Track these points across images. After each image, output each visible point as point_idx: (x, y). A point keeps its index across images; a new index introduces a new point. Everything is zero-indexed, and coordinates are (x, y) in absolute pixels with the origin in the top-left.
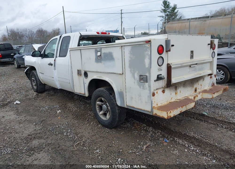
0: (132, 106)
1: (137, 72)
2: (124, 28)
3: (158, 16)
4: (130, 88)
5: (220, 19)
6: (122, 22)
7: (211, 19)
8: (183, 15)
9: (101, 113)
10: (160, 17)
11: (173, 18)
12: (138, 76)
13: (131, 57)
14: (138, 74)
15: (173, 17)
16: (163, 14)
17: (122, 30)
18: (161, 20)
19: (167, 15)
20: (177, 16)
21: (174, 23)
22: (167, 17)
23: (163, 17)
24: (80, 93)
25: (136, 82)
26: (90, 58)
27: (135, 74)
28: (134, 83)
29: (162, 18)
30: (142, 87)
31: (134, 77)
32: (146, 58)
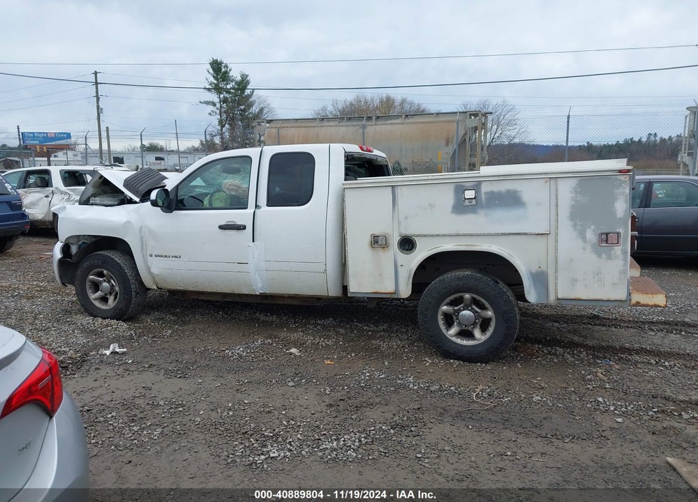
0: (573, 297)
1: (593, 227)
2: (107, 128)
3: (201, 102)
4: (572, 260)
5: (397, 124)
6: (99, 110)
7: (378, 123)
8: (269, 104)
9: (453, 331)
10: (207, 103)
11: (241, 110)
12: (595, 235)
13: (578, 199)
14: (594, 230)
15: (242, 107)
16: (214, 97)
17: (100, 135)
18: (210, 114)
19: (225, 101)
20: (251, 105)
21: (287, 127)
22: (224, 105)
23: (214, 104)
24: (374, 293)
25: (589, 247)
26: (430, 205)
27: (585, 231)
28: (584, 249)
29: (211, 108)
30: (604, 256)
31: (584, 238)
32: (619, 200)
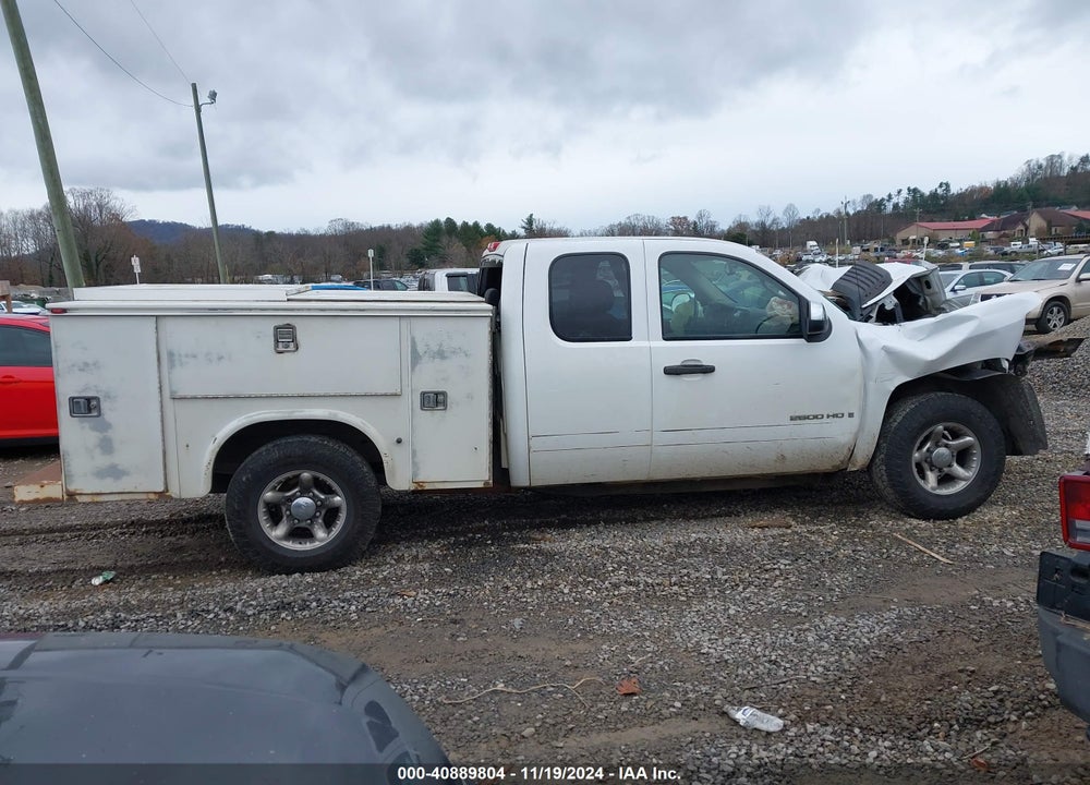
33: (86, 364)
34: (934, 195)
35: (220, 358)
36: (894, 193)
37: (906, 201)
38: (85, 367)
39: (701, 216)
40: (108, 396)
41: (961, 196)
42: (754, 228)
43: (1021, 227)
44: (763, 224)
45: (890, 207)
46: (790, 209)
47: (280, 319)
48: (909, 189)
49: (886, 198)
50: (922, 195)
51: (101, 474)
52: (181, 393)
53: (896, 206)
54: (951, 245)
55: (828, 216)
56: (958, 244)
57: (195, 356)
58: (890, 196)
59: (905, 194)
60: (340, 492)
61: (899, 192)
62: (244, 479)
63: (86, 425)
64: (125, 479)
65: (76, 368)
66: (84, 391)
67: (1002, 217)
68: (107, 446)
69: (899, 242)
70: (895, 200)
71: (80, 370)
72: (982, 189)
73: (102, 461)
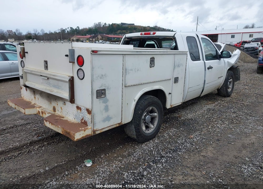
33: (102, 75)
34: (76, 29)
35: (138, 70)
36: (67, 28)
37: (70, 30)
38: (102, 77)
39: (17, 30)
40: (108, 88)
41: (82, 30)
42: (33, 35)
43: (97, 38)
44: (35, 34)
45: (66, 31)
46: (42, 30)
47: (151, 55)
48: (70, 27)
49: (65, 29)
50: (73, 29)
51: (104, 120)
52: (128, 85)
53: (68, 31)
54: (84, 41)
55: (52, 33)
56: (85, 41)
57: (132, 70)
58: (66, 29)
59: (69, 28)
60: (157, 112)
61: (68, 28)
62: (140, 113)
63: (101, 101)
64: (111, 120)
65: (99, 78)
66: (101, 86)
67: (91, 35)
68: (107, 109)
69: (71, 40)
70: (67, 30)
71: (100, 78)
72: (86, 29)
73: (105, 115)
